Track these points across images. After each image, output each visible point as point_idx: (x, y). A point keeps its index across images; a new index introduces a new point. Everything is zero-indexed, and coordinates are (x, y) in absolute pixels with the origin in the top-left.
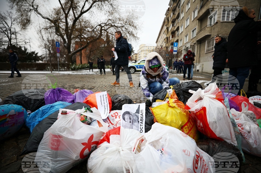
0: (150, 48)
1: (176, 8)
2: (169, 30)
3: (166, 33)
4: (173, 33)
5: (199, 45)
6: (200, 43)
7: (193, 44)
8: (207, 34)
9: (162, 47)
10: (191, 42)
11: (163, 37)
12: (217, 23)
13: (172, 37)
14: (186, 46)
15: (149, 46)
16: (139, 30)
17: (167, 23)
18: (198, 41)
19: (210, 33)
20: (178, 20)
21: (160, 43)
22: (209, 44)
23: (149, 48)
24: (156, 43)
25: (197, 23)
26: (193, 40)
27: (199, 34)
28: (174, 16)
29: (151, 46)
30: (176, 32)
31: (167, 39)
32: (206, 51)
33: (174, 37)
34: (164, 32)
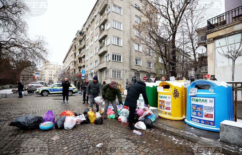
0: (56, 67)
1: (82, 40)
2: (77, 56)
3: (74, 57)
4: (80, 59)
5: (100, 73)
6: (101, 72)
7: (96, 72)
8: (104, 67)
9: (69, 68)
10: (95, 69)
11: (70, 59)
12: (110, 61)
13: (80, 62)
14: (91, 72)
15: (54, 65)
16: (49, 54)
17: (74, 49)
18: (99, 70)
19: (106, 66)
20: (84, 50)
21: (67, 64)
22: (106, 73)
23: (54, 67)
24: (63, 63)
25: (98, 57)
26: (96, 68)
27: (100, 65)
28: (80, 45)
29: (57, 65)
30: (83, 58)
31: (75, 63)
32: (105, 77)
33: (81, 62)
34: (72, 55)
